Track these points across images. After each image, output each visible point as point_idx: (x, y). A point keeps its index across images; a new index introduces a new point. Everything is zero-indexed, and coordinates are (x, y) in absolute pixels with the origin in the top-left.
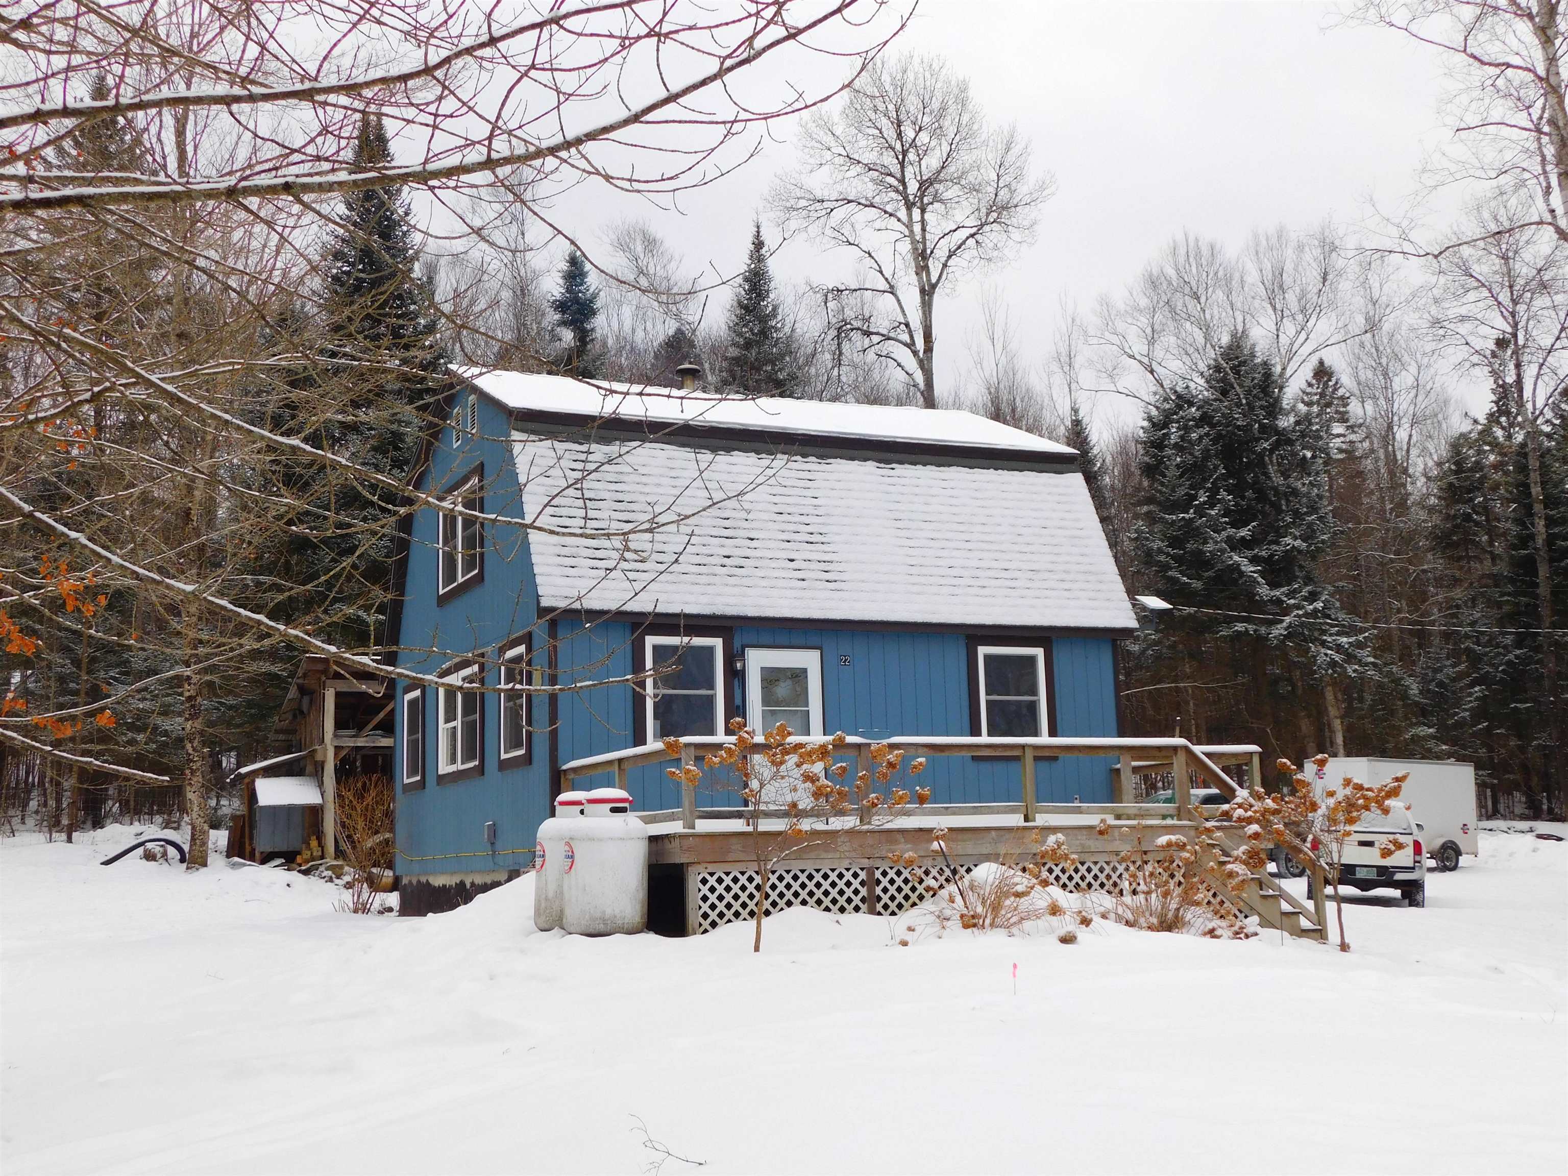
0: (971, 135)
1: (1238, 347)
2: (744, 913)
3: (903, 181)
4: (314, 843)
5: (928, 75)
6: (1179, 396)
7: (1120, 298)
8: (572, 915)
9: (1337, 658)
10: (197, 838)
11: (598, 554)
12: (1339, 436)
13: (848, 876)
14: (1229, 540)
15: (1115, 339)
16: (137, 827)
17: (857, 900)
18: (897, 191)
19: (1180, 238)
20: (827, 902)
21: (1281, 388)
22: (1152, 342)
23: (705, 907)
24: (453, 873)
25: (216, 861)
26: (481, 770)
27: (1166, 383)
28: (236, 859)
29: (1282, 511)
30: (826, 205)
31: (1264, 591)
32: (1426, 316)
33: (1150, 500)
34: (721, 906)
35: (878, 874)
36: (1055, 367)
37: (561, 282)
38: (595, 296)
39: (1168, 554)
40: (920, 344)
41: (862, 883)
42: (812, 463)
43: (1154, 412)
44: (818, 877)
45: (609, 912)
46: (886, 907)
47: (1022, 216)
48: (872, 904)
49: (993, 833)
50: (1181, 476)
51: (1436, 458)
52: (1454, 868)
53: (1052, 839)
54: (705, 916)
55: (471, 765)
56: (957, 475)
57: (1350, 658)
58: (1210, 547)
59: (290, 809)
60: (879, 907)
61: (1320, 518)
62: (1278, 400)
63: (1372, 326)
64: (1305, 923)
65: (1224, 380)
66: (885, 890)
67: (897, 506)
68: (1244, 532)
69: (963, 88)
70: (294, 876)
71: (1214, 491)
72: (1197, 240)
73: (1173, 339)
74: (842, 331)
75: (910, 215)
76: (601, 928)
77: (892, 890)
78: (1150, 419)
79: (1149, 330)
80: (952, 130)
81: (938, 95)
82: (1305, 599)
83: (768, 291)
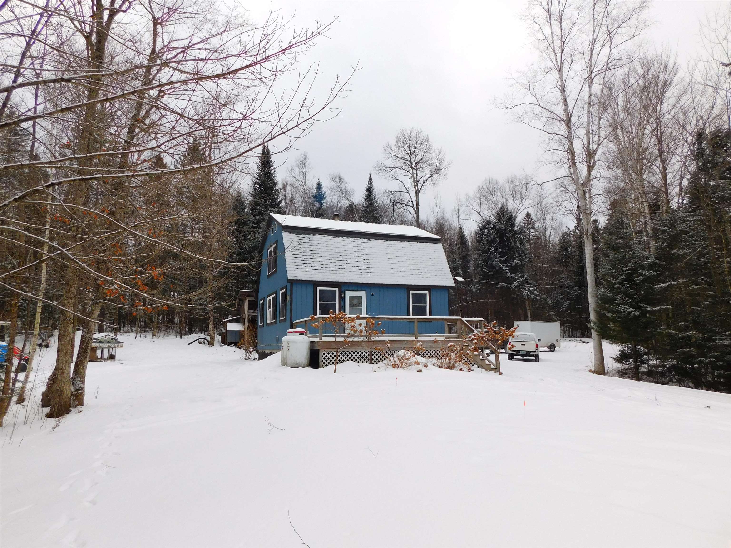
0: (430, 150)
1: (504, 208)
2: (331, 363)
3: (411, 163)
4: (242, 340)
5: (417, 134)
6: (487, 221)
7: (472, 194)
8: (289, 362)
9: (529, 293)
10: (212, 338)
11: (305, 265)
12: (532, 232)
13: (364, 353)
14: (500, 261)
15: (470, 205)
16: (199, 335)
17: (367, 360)
18: (409, 165)
19: (488, 178)
20: (358, 360)
21: (515, 219)
22: (480, 206)
23: (324, 361)
24: (269, 350)
25: (217, 344)
26: (275, 322)
27: (484, 218)
28: (222, 344)
29: (515, 253)
30: (390, 169)
31: (509, 275)
32: (555, 200)
33: (479, 250)
34: (329, 361)
35: (373, 353)
36: (454, 213)
37: (315, 190)
38: (324, 194)
39: (483, 265)
40: (415, 206)
41: (368, 355)
42: (366, 240)
43: (481, 226)
44: (356, 353)
45: (298, 362)
46: (375, 361)
47: (443, 172)
48: (371, 361)
49: (406, 342)
50: (487, 243)
51: (559, 238)
52: (554, 351)
53: (419, 344)
54: (324, 363)
55: (273, 321)
56: (407, 244)
57: (533, 293)
58: (494, 263)
59: (236, 331)
60: (373, 362)
61: (525, 255)
62: (514, 222)
63: (541, 202)
64: (492, 367)
65: (500, 217)
66: (375, 357)
67: (389, 252)
68: (504, 259)
69: (427, 138)
70: (237, 349)
71: (496, 247)
72: (492, 179)
73: (486, 205)
74: (395, 203)
75: (413, 172)
76: (296, 366)
77: (377, 357)
78: (479, 227)
79: (479, 203)
80: (425, 148)
81: (421, 139)
82: (520, 277)
83: (373, 192)
